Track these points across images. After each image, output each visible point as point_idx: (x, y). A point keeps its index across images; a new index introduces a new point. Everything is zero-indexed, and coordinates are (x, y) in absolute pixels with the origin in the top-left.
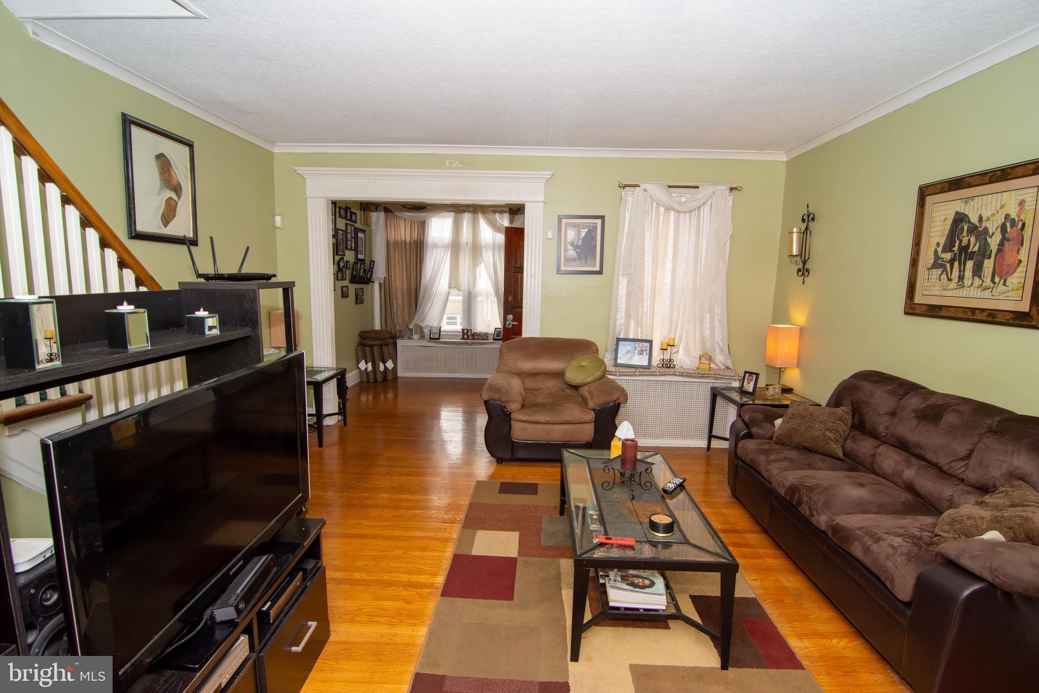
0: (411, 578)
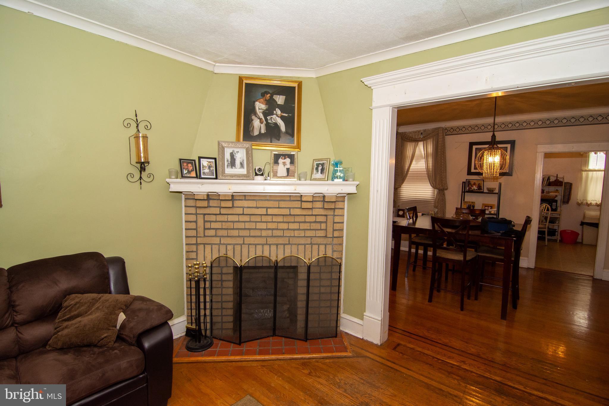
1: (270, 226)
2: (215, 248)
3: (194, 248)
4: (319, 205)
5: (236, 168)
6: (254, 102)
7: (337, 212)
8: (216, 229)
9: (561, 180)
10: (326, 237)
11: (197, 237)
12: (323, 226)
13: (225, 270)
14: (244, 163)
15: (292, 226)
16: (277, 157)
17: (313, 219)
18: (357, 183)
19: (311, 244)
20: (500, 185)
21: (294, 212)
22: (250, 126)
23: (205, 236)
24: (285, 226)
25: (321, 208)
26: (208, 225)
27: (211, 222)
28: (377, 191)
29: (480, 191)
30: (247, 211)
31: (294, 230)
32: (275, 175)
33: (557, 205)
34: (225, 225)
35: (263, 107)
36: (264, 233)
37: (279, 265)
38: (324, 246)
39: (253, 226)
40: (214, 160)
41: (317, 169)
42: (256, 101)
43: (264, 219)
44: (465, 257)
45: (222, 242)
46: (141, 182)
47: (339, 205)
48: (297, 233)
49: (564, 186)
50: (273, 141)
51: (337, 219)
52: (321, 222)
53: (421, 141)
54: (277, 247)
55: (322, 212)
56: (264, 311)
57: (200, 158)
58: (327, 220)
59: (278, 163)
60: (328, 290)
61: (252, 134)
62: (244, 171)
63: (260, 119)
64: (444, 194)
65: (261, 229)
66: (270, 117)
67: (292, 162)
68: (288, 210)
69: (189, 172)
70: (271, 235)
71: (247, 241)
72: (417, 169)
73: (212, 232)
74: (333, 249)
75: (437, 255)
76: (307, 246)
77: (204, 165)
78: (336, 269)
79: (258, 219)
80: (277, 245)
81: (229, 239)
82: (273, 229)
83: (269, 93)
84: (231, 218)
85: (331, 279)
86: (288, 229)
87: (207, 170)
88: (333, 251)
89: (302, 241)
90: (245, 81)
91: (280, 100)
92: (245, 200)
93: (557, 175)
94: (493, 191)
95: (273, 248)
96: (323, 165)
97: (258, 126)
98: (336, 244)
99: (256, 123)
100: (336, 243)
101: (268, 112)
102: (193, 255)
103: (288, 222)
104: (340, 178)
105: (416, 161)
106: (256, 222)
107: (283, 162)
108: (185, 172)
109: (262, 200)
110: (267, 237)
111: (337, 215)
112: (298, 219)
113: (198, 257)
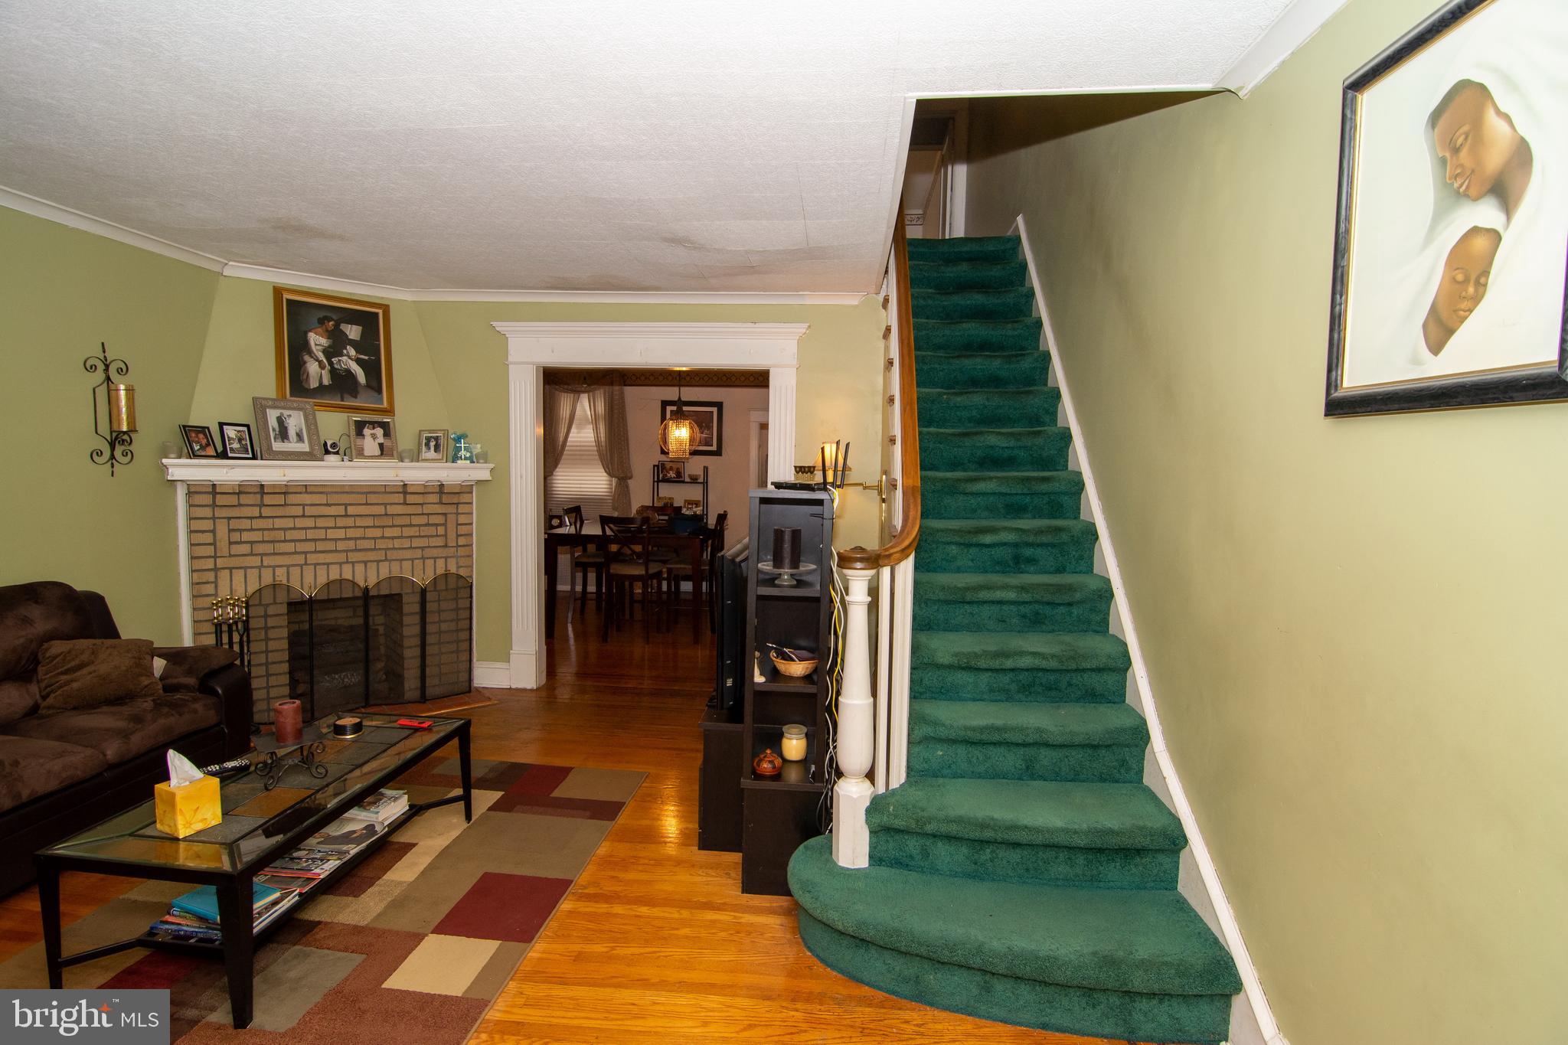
0: (607, 908)
1: (351, 533)
2: (253, 574)
3: (211, 576)
4: (434, 498)
5: (290, 442)
6: (306, 333)
7: (462, 509)
8: (252, 543)
10: (446, 546)
11: (215, 557)
12: (441, 530)
13: (271, 610)
14: (302, 433)
15: (388, 532)
16: (360, 427)
17: (423, 520)
18: (492, 466)
19: (423, 558)
20: (706, 469)
21: (391, 510)
22: (302, 373)
23: (231, 556)
24: (378, 533)
25: (437, 503)
26: (236, 537)
27: (241, 531)
28: (521, 477)
29: (679, 479)
30: (309, 511)
31: (393, 538)
32: (360, 453)
34: (268, 535)
35: (324, 341)
36: (341, 546)
37: (371, 594)
38: (444, 560)
39: (321, 534)
40: (245, 429)
41: (427, 445)
42: (310, 331)
43: (341, 522)
44: (647, 570)
45: (265, 564)
46: (112, 464)
47: (465, 498)
48: (397, 543)
50: (345, 400)
51: (462, 519)
52: (437, 525)
53: (584, 392)
54: (366, 566)
55: (439, 509)
56: (340, 677)
57: (221, 425)
58: (446, 521)
59: (364, 435)
60: (453, 626)
61: (306, 386)
62: (305, 447)
63: (320, 362)
64: (627, 487)
65: (336, 540)
66: (336, 359)
67: (387, 434)
68: (383, 507)
69: (203, 448)
70: (354, 548)
71: (312, 558)
72: (580, 442)
73: (245, 549)
74: (457, 563)
75: (611, 571)
76: (416, 561)
77: (230, 436)
78: (464, 593)
79: (330, 523)
80: (365, 563)
81: (277, 557)
82: (356, 539)
83: (332, 320)
84: (279, 523)
85: (457, 609)
86: (383, 537)
87: (236, 445)
88: (458, 567)
89: (408, 554)
90: (287, 296)
91: (353, 332)
92: (306, 492)
94: (697, 479)
95: (360, 568)
96: (437, 439)
97: (315, 372)
98: (461, 557)
99: (313, 368)
100: (463, 554)
101: (332, 350)
102: (209, 589)
103: (383, 527)
104: (466, 459)
105: (577, 428)
106: (326, 528)
107: (371, 434)
108: (197, 447)
109: (336, 493)
110: (347, 551)
111: (463, 514)
112: (398, 521)
113: (219, 591)
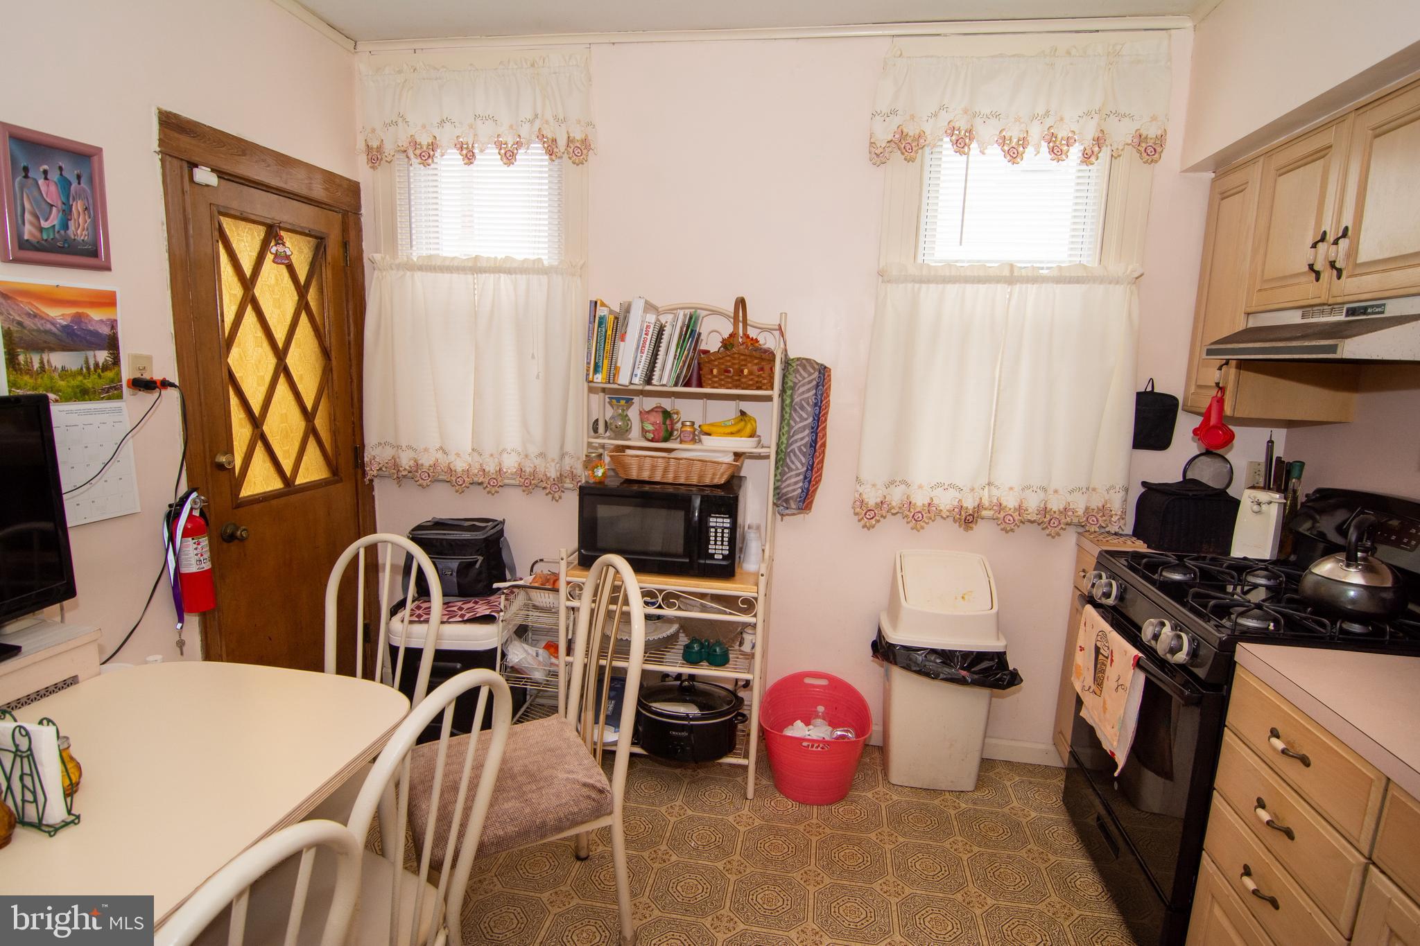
9: (768, 341)
33: (733, 528)
49: (784, 383)
93: (741, 303)
